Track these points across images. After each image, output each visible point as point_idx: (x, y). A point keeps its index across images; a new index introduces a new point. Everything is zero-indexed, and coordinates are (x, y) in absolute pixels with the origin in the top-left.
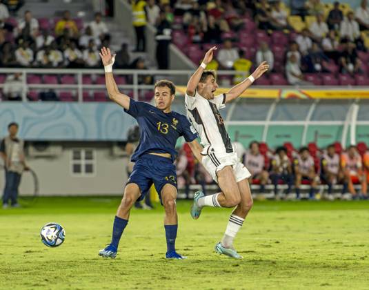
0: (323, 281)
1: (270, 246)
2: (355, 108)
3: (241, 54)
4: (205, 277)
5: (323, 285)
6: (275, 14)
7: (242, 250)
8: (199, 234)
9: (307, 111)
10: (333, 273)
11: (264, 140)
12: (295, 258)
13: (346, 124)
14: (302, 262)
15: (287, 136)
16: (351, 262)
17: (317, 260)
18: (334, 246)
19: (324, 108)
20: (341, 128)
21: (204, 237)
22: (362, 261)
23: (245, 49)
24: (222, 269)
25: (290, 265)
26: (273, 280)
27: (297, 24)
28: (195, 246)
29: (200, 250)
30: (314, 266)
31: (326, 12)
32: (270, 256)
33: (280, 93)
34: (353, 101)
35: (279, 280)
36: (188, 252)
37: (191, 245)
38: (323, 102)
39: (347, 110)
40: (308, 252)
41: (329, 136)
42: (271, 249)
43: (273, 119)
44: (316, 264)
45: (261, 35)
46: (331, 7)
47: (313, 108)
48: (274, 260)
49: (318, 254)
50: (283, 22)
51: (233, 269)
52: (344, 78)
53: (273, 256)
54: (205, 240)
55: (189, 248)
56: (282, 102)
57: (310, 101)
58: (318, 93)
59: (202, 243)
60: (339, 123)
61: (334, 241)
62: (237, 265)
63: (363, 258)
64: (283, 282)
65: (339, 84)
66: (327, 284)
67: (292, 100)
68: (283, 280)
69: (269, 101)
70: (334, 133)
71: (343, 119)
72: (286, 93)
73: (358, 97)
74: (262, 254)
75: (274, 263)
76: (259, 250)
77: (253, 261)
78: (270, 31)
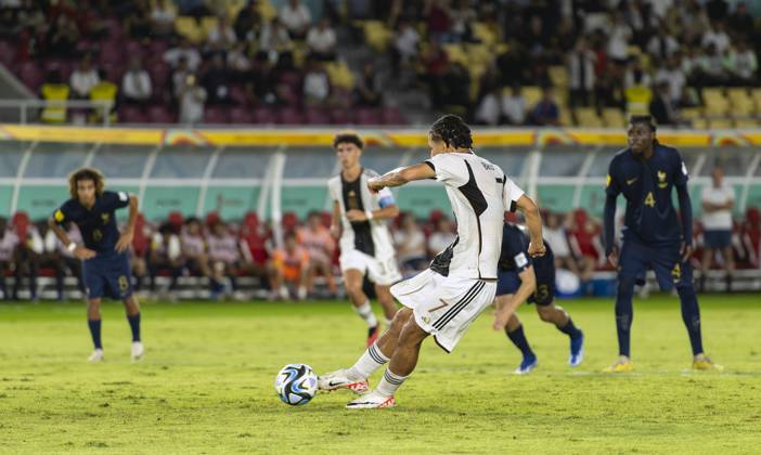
0: (241, 431)
1: (154, 375)
2: (279, 161)
3: (103, 76)
4: (57, 423)
5: (242, 436)
6: (156, 14)
7: (112, 381)
8: (43, 356)
9: (205, 164)
10: (256, 417)
12: (195, 393)
13: (265, 183)
14: (206, 400)
15: (175, 202)
17: (230, 397)
18: (253, 374)
19: (231, 160)
20: (257, 191)
21: (51, 360)
23: (108, 67)
24: (83, 411)
25: (189, 405)
26: (164, 428)
27: (187, 27)
28: (38, 375)
29: (46, 381)
30: (226, 404)
32: (157, 390)
33: (164, 136)
34: (274, 149)
35: (173, 428)
36: (26, 384)
37: (30, 372)
38: (230, 150)
39: (266, 163)
40: (213, 383)
41: (237, 202)
42: (155, 379)
43: (154, 174)
44: (229, 403)
45: (132, 46)
47: (214, 160)
48: (163, 397)
49: (230, 387)
51: (99, 410)
52: (262, 113)
53: (161, 390)
54: (52, 365)
55: (29, 378)
56: (168, 150)
57: (209, 149)
58: (222, 136)
59: (49, 370)
60: (251, 182)
61: (253, 366)
62: (106, 405)
64: (177, 432)
65: (254, 121)
66: (249, 435)
67: (182, 147)
68: (179, 428)
69: (144, 149)
70: (246, 198)
71: (260, 175)
72: (174, 136)
73: (284, 144)
74: (144, 387)
75: (163, 401)
76: (137, 380)
77: (130, 397)
78: (147, 41)
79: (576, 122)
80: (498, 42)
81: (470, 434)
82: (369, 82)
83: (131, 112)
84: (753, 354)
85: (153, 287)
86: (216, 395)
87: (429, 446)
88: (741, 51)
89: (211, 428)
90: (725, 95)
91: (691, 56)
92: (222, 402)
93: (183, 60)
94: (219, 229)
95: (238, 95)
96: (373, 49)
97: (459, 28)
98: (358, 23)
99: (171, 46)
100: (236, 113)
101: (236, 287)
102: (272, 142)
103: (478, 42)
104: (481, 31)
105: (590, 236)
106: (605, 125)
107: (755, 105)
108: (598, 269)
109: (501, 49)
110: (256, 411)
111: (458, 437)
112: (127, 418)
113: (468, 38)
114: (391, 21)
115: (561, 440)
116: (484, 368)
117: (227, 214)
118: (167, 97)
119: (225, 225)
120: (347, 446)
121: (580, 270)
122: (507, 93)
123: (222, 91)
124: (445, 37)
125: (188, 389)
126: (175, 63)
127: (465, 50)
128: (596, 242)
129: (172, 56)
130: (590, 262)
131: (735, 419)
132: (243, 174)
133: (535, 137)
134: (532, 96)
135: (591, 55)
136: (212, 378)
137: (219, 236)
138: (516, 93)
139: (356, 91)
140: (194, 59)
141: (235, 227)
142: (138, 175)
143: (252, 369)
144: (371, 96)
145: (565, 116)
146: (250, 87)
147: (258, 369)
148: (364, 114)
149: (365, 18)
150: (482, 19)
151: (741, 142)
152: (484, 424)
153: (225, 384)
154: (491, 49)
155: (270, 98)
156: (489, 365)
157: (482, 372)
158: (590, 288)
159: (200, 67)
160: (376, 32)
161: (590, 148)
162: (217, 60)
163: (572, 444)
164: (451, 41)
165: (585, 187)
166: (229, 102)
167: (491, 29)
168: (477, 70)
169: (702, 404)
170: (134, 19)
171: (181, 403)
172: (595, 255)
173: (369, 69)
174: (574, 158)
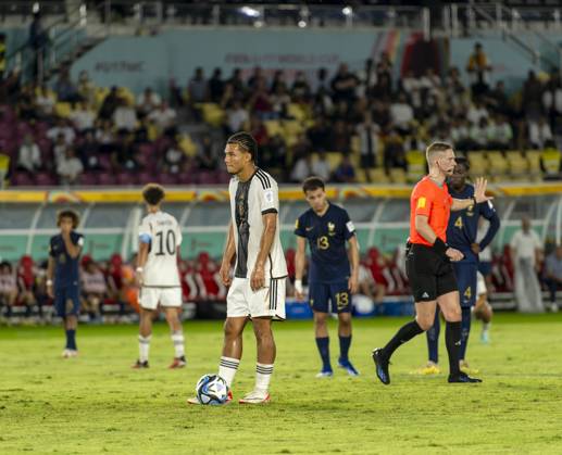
0: (109, 426)
1: (40, 383)
2: (138, 212)
5: (109, 430)
6: (40, 100)
10: (120, 415)
11: (28, 252)
12: (73, 397)
13: (127, 232)
14: (81, 402)
16: (140, 400)
17: (99, 399)
18: (120, 380)
19: (100, 213)
20: (120, 237)
22: (153, 400)
25: (67, 406)
26: (48, 425)
27: (64, 110)
30: (97, 406)
31: (101, 97)
32: (42, 395)
33: (47, 196)
35: (56, 425)
38: (98, 206)
40: (87, 389)
41: (105, 247)
42: (41, 387)
43: (39, 226)
44: (99, 404)
45: (22, 126)
46: (107, 91)
47: (86, 213)
48: (47, 400)
49: (100, 391)
50: (48, 111)
52: (124, 177)
53: (46, 395)
56: (50, 206)
57: (82, 205)
58: (93, 195)
60: (117, 231)
62: (3, 408)
63: (154, 396)
64: (59, 428)
65: (118, 183)
66: (115, 430)
67: (61, 203)
68: (60, 425)
69: (32, 206)
70: (112, 243)
71: (123, 225)
72: (55, 195)
74: (33, 393)
75: (47, 403)
76: (27, 387)
77: (22, 401)
78: (33, 121)
79: (369, 180)
80: (307, 118)
81: (288, 426)
82: (208, 150)
83: (21, 177)
84: (510, 359)
85: (41, 313)
86: (89, 399)
87: (255, 436)
88: (499, 123)
89: (84, 424)
90: (486, 157)
91: (457, 127)
92: (94, 404)
93: (61, 136)
94: (91, 267)
95: (105, 163)
96: (209, 125)
97: (277, 108)
98: (198, 106)
99: (52, 125)
100: (104, 177)
101: (103, 313)
102: (132, 199)
103: (292, 118)
104: (295, 110)
105: (381, 268)
106: (392, 181)
107: (509, 164)
108: (388, 294)
109: (310, 124)
110: (120, 410)
111: (279, 429)
112: (19, 417)
113: (284, 116)
114: (223, 103)
115: (360, 429)
116: (299, 373)
117: (97, 255)
118: (49, 165)
119: (96, 264)
120: (192, 437)
121: (374, 295)
122: (315, 158)
123: (93, 161)
124: (266, 115)
125: (67, 394)
126: (56, 139)
127: (282, 125)
128: (386, 273)
129: (53, 133)
130: (381, 289)
131: (495, 411)
132: (109, 224)
133: (337, 192)
134: (334, 160)
135: (376, 128)
136: (86, 385)
137: (91, 272)
138: (322, 158)
139: (197, 158)
140: (70, 135)
141: (104, 266)
142: (27, 226)
143: (117, 377)
144: (208, 162)
145: (360, 175)
146: (114, 156)
147: (122, 377)
148: (204, 175)
149: (203, 101)
150: (295, 100)
151: (498, 194)
152: (298, 418)
153: (96, 389)
154: (302, 124)
155: (130, 164)
156: (303, 371)
157: (298, 377)
158: (382, 309)
159: (75, 141)
160: (212, 113)
161: (380, 200)
162: (89, 136)
163: (368, 433)
164: (271, 118)
165: (377, 231)
166: (98, 168)
167: (303, 109)
168: (292, 141)
169: (470, 399)
170: (24, 105)
171: (62, 405)
172: (385, 283)
173: (207, 141)
174: (369, 208)
